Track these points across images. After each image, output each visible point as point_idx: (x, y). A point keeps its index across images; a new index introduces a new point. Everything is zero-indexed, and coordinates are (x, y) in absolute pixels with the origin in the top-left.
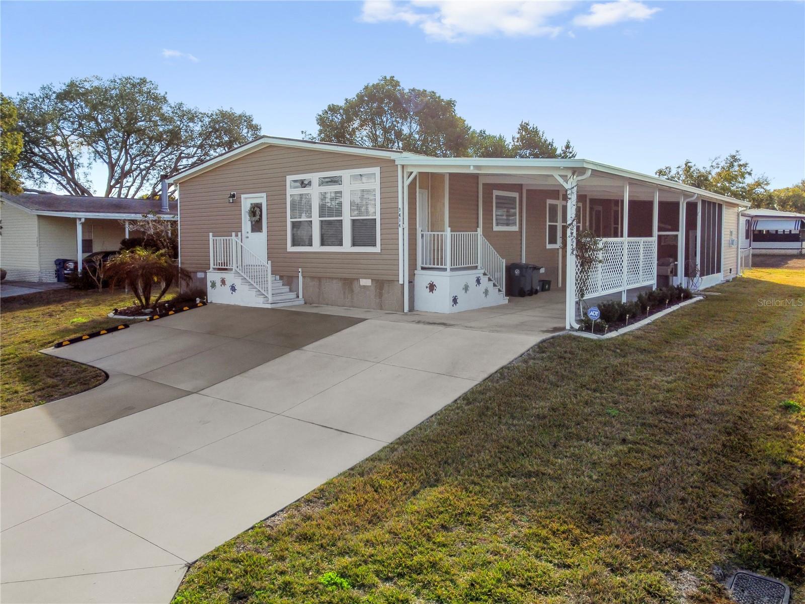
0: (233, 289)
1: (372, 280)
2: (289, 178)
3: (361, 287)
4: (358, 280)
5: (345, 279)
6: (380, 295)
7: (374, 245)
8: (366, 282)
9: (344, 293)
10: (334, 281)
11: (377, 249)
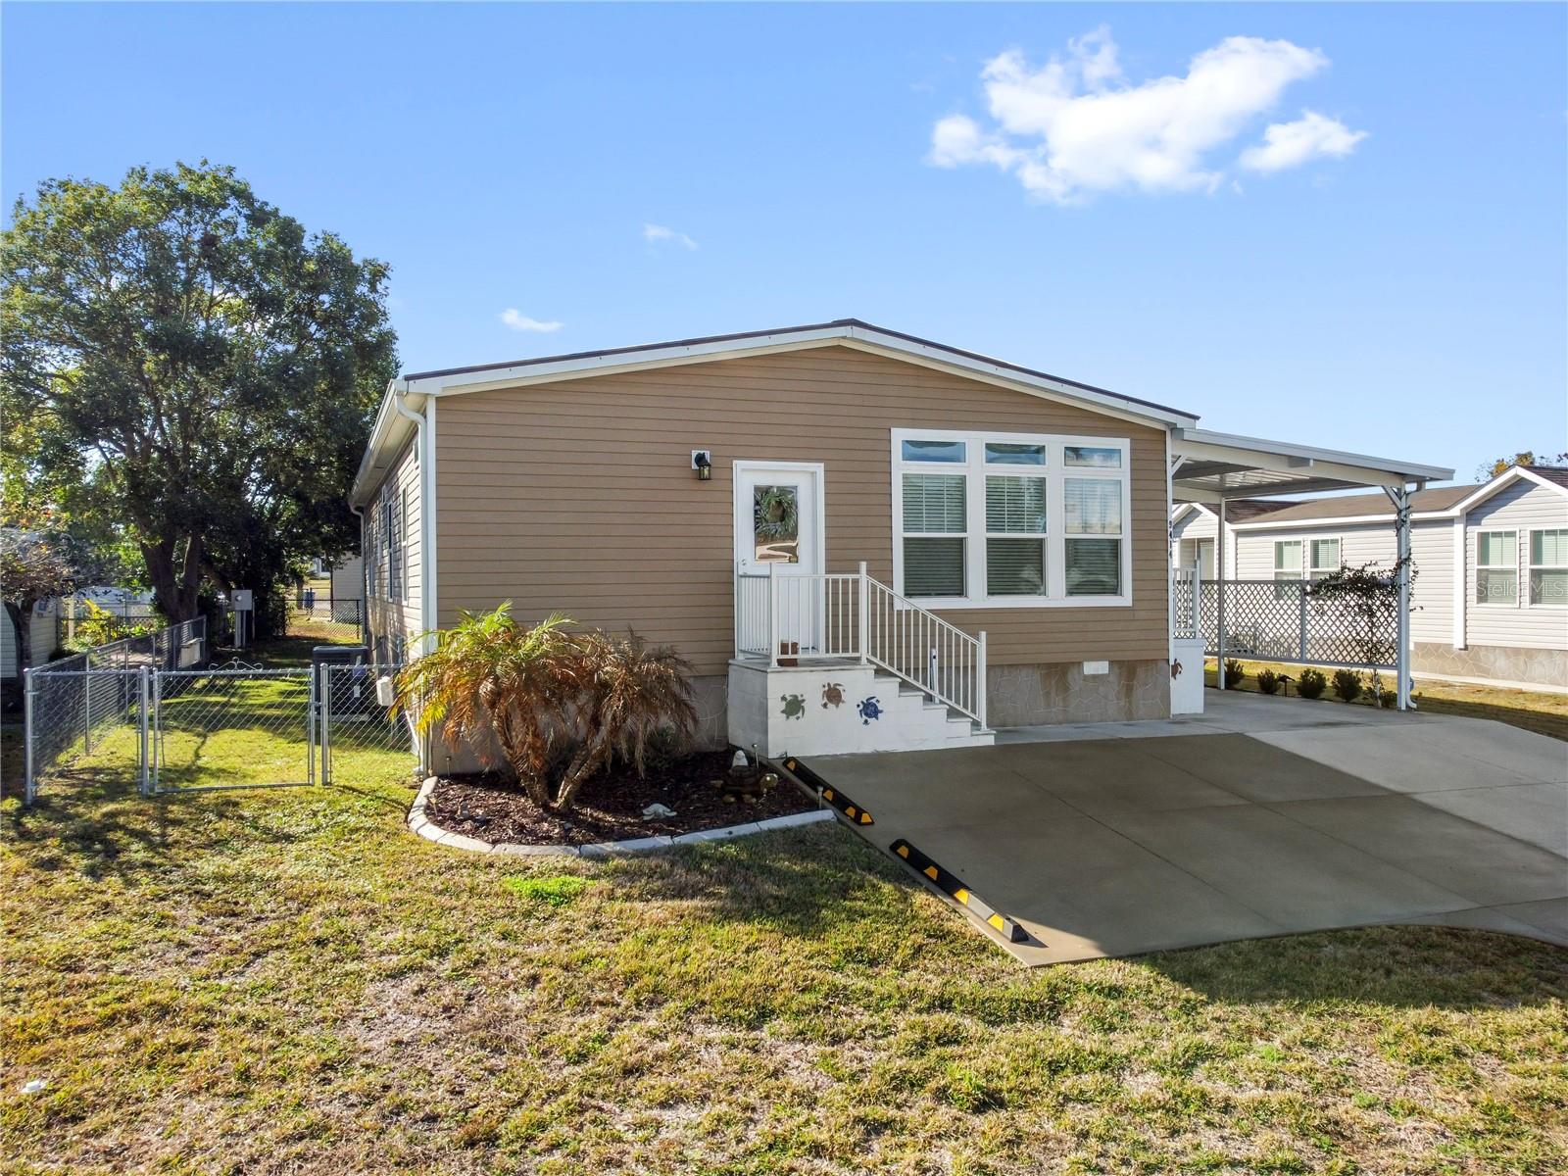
0: (870, 709)
1: (1112, 663)
2: (899, 435)
3: (1086, 678)
4: (1080, 664)
5: (1049, 666)
6: (1129, 690)
7: (1115, 590)
8: (1100, 667)
9: (1048, 694)
10: (1024, 672)
11: (1125, 599)
